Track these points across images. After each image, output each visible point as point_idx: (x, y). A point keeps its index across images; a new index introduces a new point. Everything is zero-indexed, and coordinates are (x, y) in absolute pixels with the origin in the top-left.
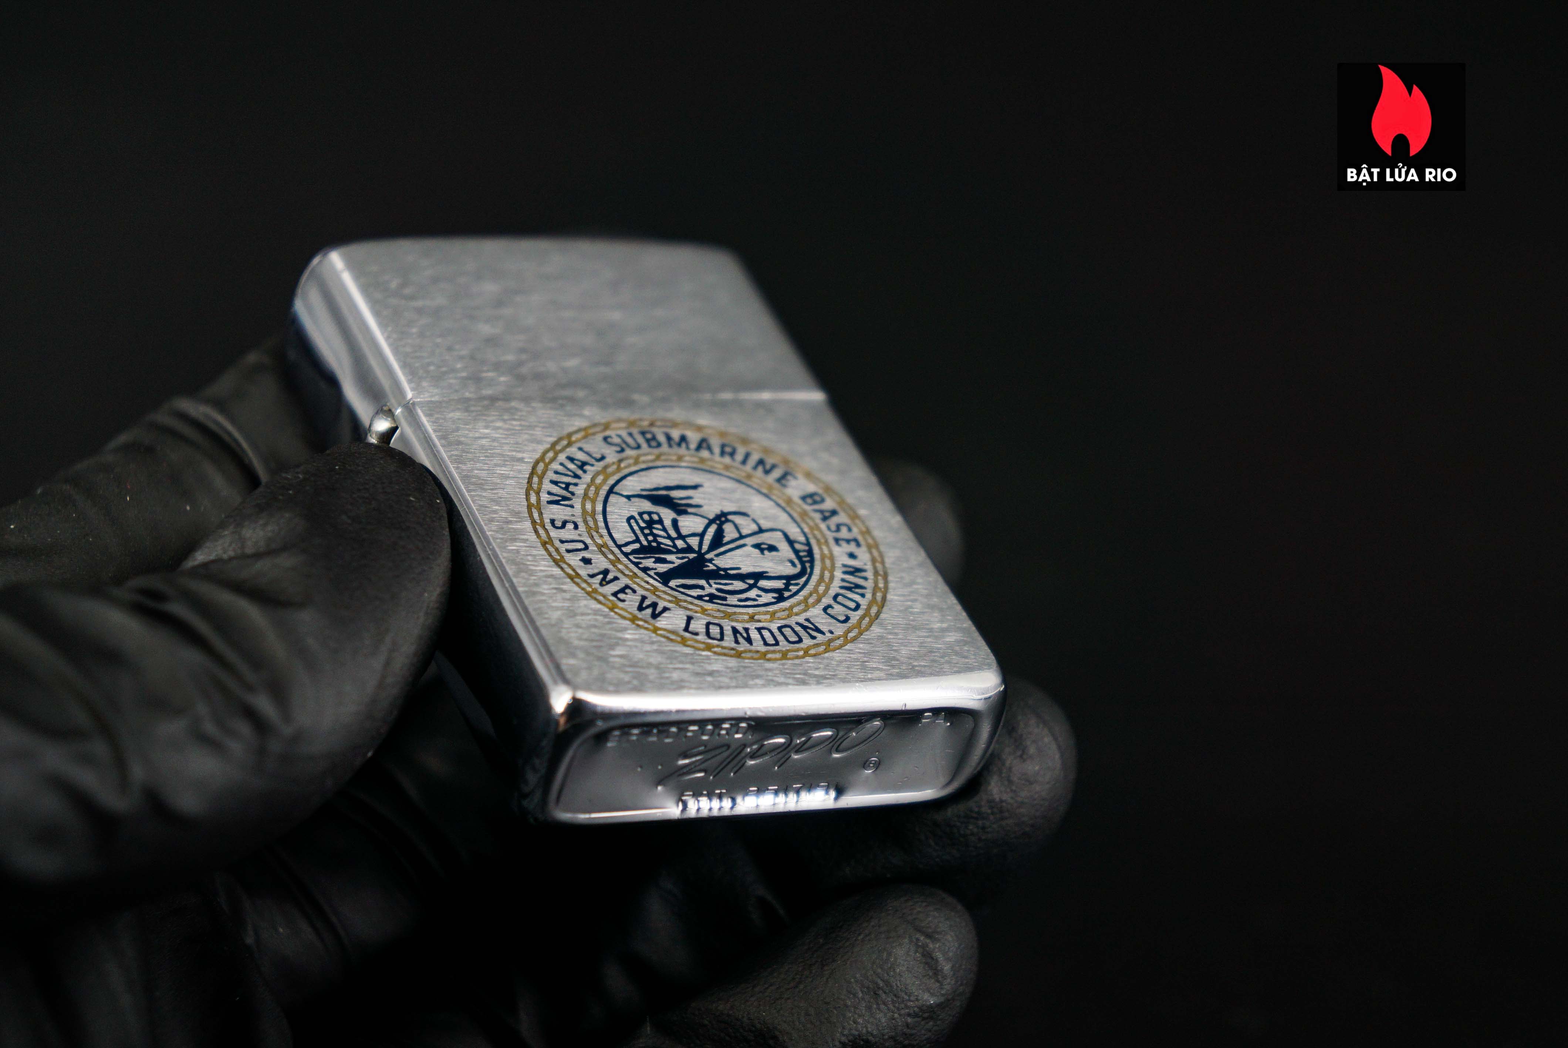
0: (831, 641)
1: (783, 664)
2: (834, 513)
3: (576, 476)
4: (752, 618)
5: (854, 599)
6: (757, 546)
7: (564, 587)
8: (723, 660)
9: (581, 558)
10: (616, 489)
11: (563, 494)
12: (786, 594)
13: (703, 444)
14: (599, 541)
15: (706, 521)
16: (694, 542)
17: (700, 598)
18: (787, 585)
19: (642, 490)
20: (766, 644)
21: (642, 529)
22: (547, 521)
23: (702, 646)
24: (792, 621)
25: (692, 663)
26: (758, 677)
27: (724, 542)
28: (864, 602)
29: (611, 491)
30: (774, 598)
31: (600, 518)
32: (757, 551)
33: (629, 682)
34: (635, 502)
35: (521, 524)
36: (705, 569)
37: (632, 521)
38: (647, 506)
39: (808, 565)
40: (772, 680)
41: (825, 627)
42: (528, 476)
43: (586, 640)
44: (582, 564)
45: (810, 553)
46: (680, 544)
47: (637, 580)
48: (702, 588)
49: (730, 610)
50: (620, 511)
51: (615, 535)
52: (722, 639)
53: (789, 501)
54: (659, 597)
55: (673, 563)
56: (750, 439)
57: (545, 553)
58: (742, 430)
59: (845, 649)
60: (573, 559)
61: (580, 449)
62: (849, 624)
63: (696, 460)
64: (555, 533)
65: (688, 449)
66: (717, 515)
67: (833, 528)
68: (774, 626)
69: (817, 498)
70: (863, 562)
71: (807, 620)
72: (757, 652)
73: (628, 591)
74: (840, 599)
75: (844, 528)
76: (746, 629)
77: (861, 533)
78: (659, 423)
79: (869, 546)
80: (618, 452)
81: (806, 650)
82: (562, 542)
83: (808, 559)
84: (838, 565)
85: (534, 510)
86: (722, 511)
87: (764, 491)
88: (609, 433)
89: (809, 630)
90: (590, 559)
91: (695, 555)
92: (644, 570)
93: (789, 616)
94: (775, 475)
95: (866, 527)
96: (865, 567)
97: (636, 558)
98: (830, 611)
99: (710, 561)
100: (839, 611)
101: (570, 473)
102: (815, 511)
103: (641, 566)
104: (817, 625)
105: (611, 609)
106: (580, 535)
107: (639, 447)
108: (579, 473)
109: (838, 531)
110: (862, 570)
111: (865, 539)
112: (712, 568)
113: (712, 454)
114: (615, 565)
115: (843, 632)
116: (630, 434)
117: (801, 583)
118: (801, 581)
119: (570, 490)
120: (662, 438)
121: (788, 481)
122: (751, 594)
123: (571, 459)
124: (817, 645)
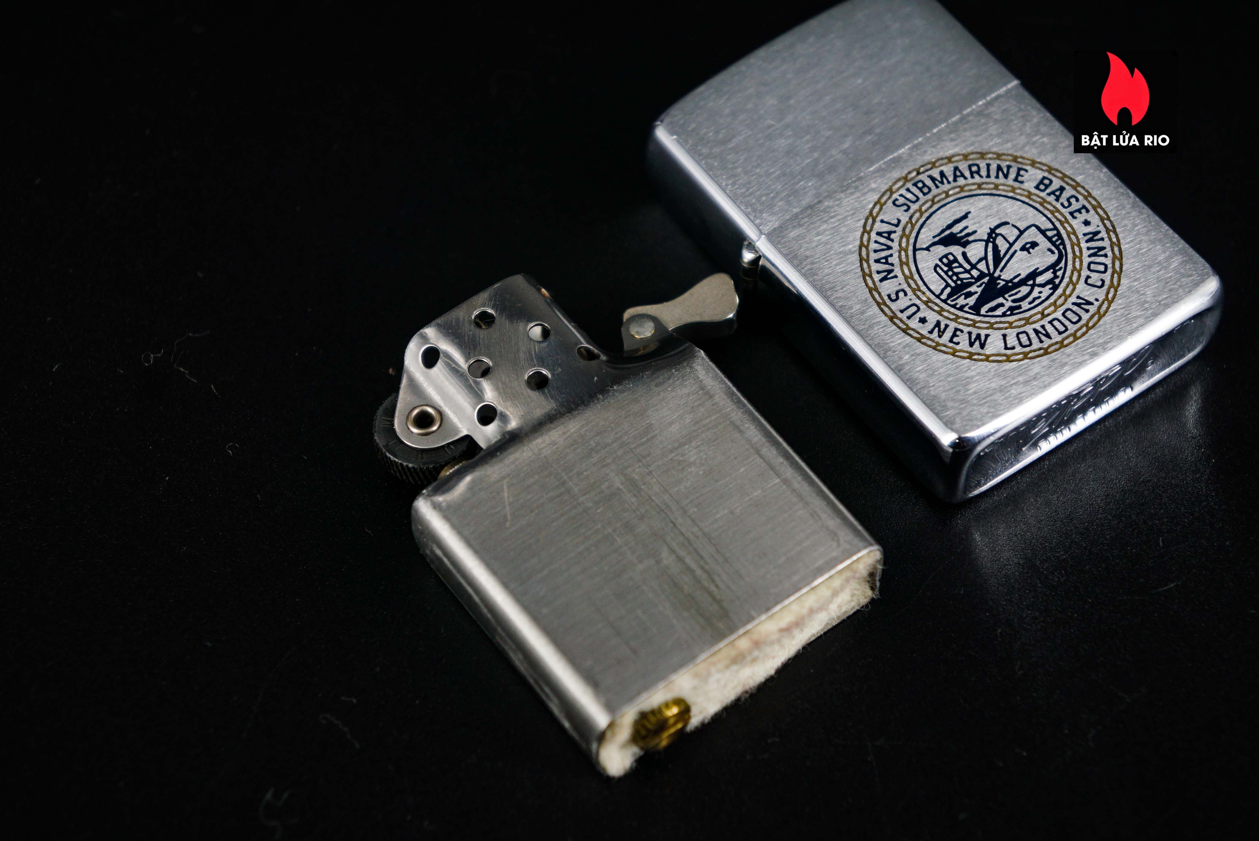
0: (1100, 307)
1: (1077, 344)
2: (1062, 189)
3: (889, 248)
4: (1044, 316)
5: (1102, 262)
6: (1023, 249)
7: (918, 351)
8: (1039, 362)
9: (918, 320)
10: (918, 246)
11: (887, 269)
12: (1057, 281)
13: (957, 173)
14: (925, 299)
15: (984, 243)
16: (982, 266)
17: (1004, 315)
18: (1055, 273)
19: (934, 237)
20: (1060, 333)
21: (946, 273)
22: (886, 298)
23: (1021, 356)
24: (1068, 305)
25: (1020, 375)
26: (1066, 364)
27: (1002, 256)
28: (1108, 261)
29: (915, 250)
30: (1050, 289)
31: (916, 277)
32: (1025, 252)
34: (934, 251)
35: (870, 310)
36: (999, 286)
37: (938, 269)
38: (941, 250)
39: (1061, 247)
40: (1075, 363)
41: (1092, 297)
42: (859, 264)
43: (948, 390)
44: (921, 324)
45: (1059, 235)
46: (975, 273)
47: (960, 320)
48: (1002, 305)
49: (1027, 315)
50: (927, 264)
51: (932, 288)
53: (1030, 195)
54: (979, 328)
55: (976, 293)
56: (984, 152)
57: (894, 327)
58: (976, 145)
59: (1111, 311)
60: (914, 323)
61: (882, 221)
62: (1106, 287)
63: (957, 190)
64: (894, 306)
65: (949, 182)
66: (988, 234)
67: (1066, 204)
68: (1058, 314)
69: (1046, 182)
70: (1096, 223)
71: (1078, 297)
72: (1056, 343)
73: (958, 333)
74: (1093, 267)
75: (1073, 200)
76: (1043, 327)
77: (1086, 198)
78: (922, 169)
79: (1094, 208)
80: (906, 211)
81: (1086, 325)
82: (902, 311)
83: (1060, 241)
84: (1081, 236)
85: (874, 293)
86: (990, 228)
87: (1011, 194)
88: (895, 196)
89: (1083, 306)
90: (925, 318)
91: (987, 278)
92: (961, 309)
93: (1066, 300)
94: (1012, 175)
95: (1087, 191)
96: (1098, 229)
97: (952, 301)
98: (1090, 281)
99: (999, 278)
100: (1095, 278)
101: (884, 247)
102: (1049, 194)
103: (958, 306)
104: (1086, 298)
105: (953, 354)
106: (910, 300)
107: (918, 199)
108: (889, 243)
109: (1070, 204)
110: (1097, 233)
111: (1090, 202)
112: (1002, 283)
113: (965, 178)
114: (941, 315)
115: (1104, 297)
116: (908, 190)
117: (1063, 266)
118: (1062, 264)
119: (890, 262)
120: (929, 182)
121: (1022, 176)
122: (1035, 294)
123: (879, 234)
124: (1092, 317)
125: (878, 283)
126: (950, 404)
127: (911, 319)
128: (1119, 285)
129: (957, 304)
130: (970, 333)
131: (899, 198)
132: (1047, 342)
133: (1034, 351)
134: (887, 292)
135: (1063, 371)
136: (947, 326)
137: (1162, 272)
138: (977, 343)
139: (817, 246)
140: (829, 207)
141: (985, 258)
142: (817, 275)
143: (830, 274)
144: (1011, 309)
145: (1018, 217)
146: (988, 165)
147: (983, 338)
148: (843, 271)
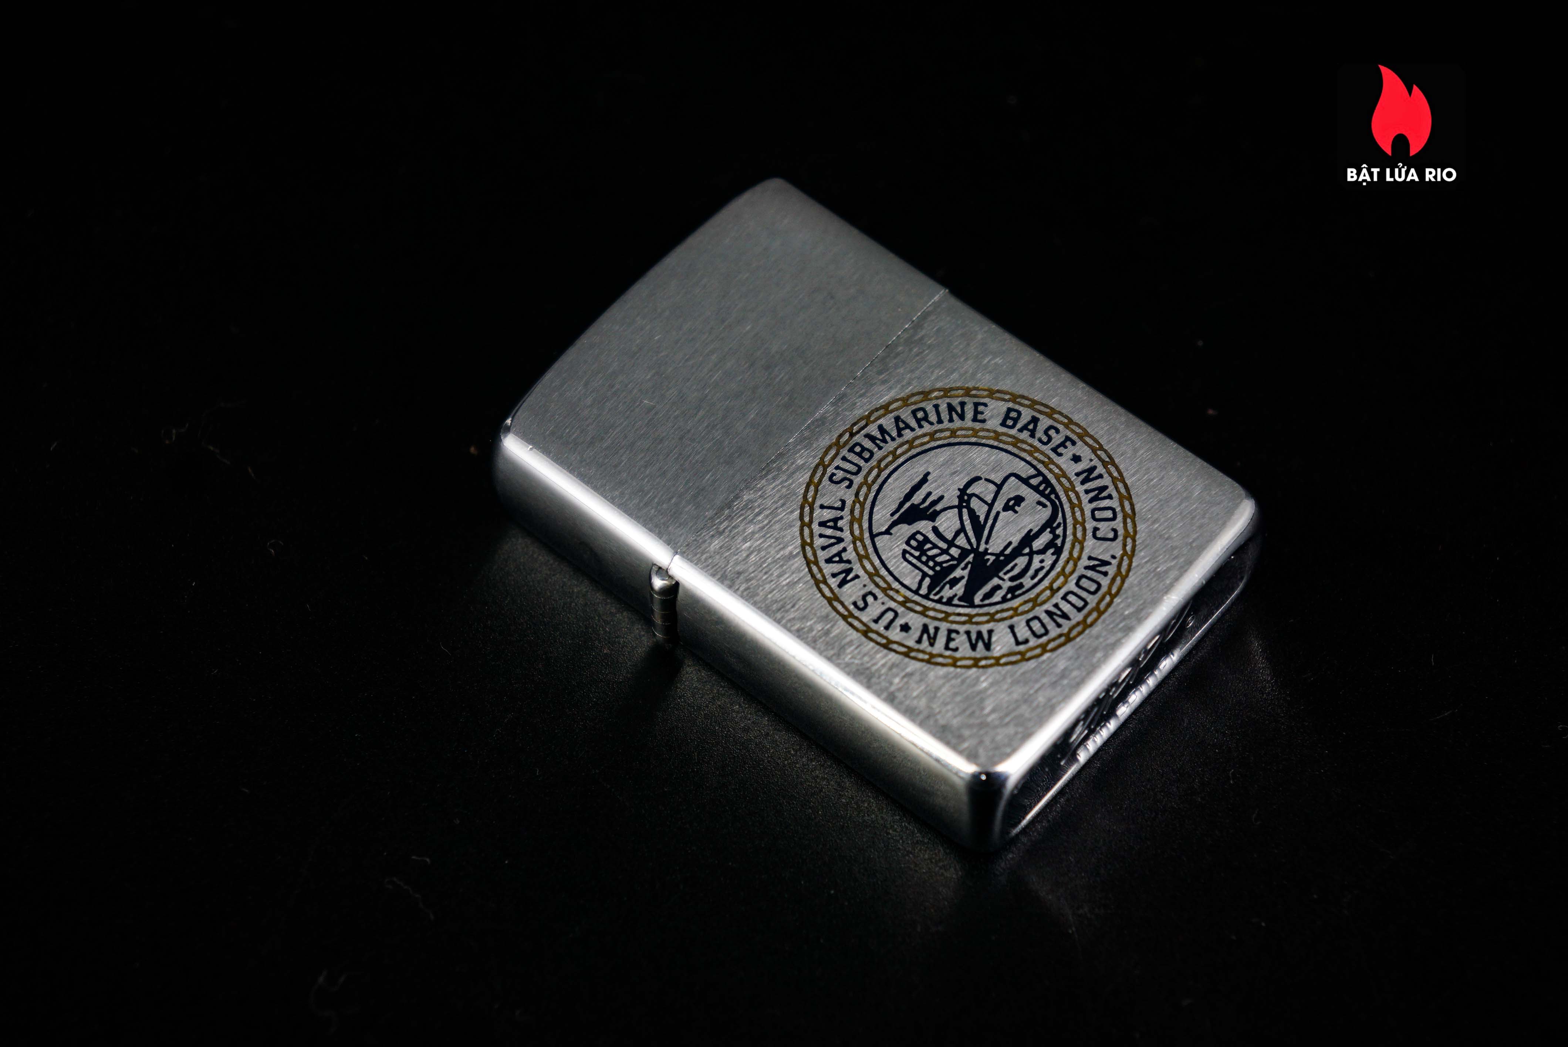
0: (1119, 566)
1: (1104, 621)
2: (1035, 420)
3: (840, 540)
4: (1054, 592)
5: (1107, 506)
6: (1006, 508)
7: (909, 670)
8: (1062, 653)
9: (899, 628)
10: (875, 531)
11: (844, 568)
12: (1059, 542)
13: (901, 425)
14: (901, 599)
15: (956, 510)
16: (961, 541)
17: (1004, 600)
18: (1053, 532)
19: (892, 515)
20: (1079, 610)
22: (851, 608)
23: (1038, 651)
24: (1080, 571)
25: (1044, 675)
26: (1095, 650)
28: (1114, 503)
29: (873, 537)
30: (1053, 554)
31: (883, 572)
32: (1010, 512)
33: (1016, 733)
34: (896, 533)
35: (836, 627)
36: (988, 564)
37: (907, 556)
38: (905, 530)
39: (1053, 496)
40: (1107, 645)
41: (1107, 555)
42: (807, 570)
43: (960, 714)
44: (904, 634)
45: (1046, 480)
46: (954, 551)
47: (952, 618)
48: (998, 587)
49: (1032, 594)
50: (892, 553)
51: (906, 582)
52: (1047, 632)
53: (997, 436)
54: (977, 623)
56: (927, 390)
57: (872, 644)
58: (915, 383)
59: (1134, 568)
60: (895, 634)
61: (822, 507)
62: (1120, 538)
63: (906, 447)
64: (865, 617)
65: (893, 439)
66: (958, 497)
67: (1045, 439)
68: (1071, 586)
69: (1013, 415)
70: (1088, 459)
71: (1090, 558)
72: (1078, 624)
73: (953, 635)
74: (1098, 514)
75: (1052, 432)
76: (1056, 606)
77: (1066, 426)
78: (855, 429)
79: (1081, 437)
80: (849, 487)
81: (1109, 592)
82: (876, 621)
83: (1049, 489)
84: (1073, 478)
85: (835, 604)
86: (959, 489)
87: (973, 440)
88: (830, 470)
89: (1098, 568)
90: (907, 624)
91: (972, 555)
92: (949, 602)
93: (1075, 565)
94: (969, 414)
95: (1066, 417)
96: (1093, 463)
97: (935, 595)
98: (1099, 534)
99: (986, 551)
100: (1105, 529)
101: (833, 541)
102: (1021, 430)
103: (944, 600)
104: (1100, 557)
105: (954, 665)
106: (883, 603)
107: (860, 469)
108: (838, 534)
109: (1050, 439)
110: (1092, 469)
111: (1073, 431)
112: (992, 558)
113: (913, 430)
114: (927, 616)
115: (1121, 552)
116: (844, 459)
117: (1062, 522)
118: (1060, 519)
119: (845, 559)
120: (868, 444)
121: (982, 413)
122: (1036, 564)
123: (822, 524)
124: (1113, 580)
125: (836, 590)
126: (966, 733)
127: (891, 629)
128: (1135, 532)
129: (942, 597)
130: (968, 633)
131: (834, 471)
132: (1066, 625)
133: (1054, 640)
134: (852, 599)
135: (1095, 660)
136: (937, 629)
137: (1184, 505)
138: (980, 645)
139: (748, 556)
140: (751, 501)
141: (962, 529)
142: (757, 594)
143: (773, 590)
144: (1011, 590)
145: (990, 467)
146: (936, 407)
147: (986, 636)
148: (789, 583)
